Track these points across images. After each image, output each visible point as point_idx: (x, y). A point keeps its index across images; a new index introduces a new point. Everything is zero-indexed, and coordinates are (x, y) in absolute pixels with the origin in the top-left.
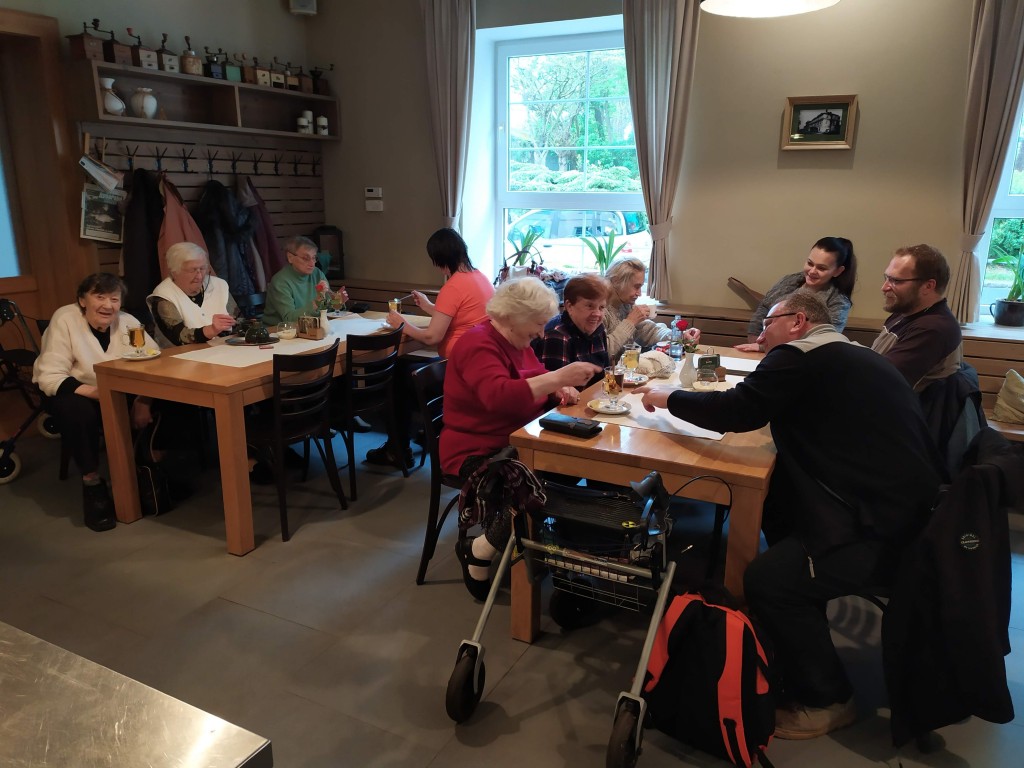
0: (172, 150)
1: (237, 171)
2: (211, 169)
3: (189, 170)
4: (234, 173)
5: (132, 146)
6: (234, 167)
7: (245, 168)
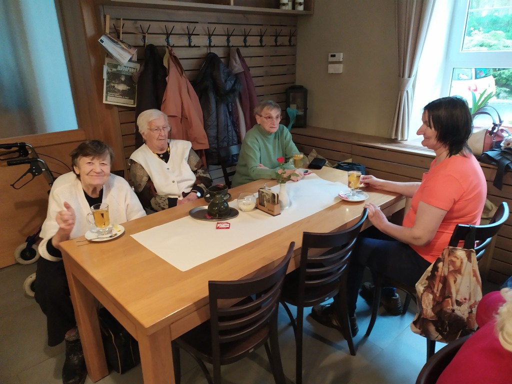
0: (179, 28)
1: (231, 44)
2: (210, 43)
3: (192, 44)
4: (228, 46)
5: (145, 25)
6: (228, 41)
7: (236, 41)
